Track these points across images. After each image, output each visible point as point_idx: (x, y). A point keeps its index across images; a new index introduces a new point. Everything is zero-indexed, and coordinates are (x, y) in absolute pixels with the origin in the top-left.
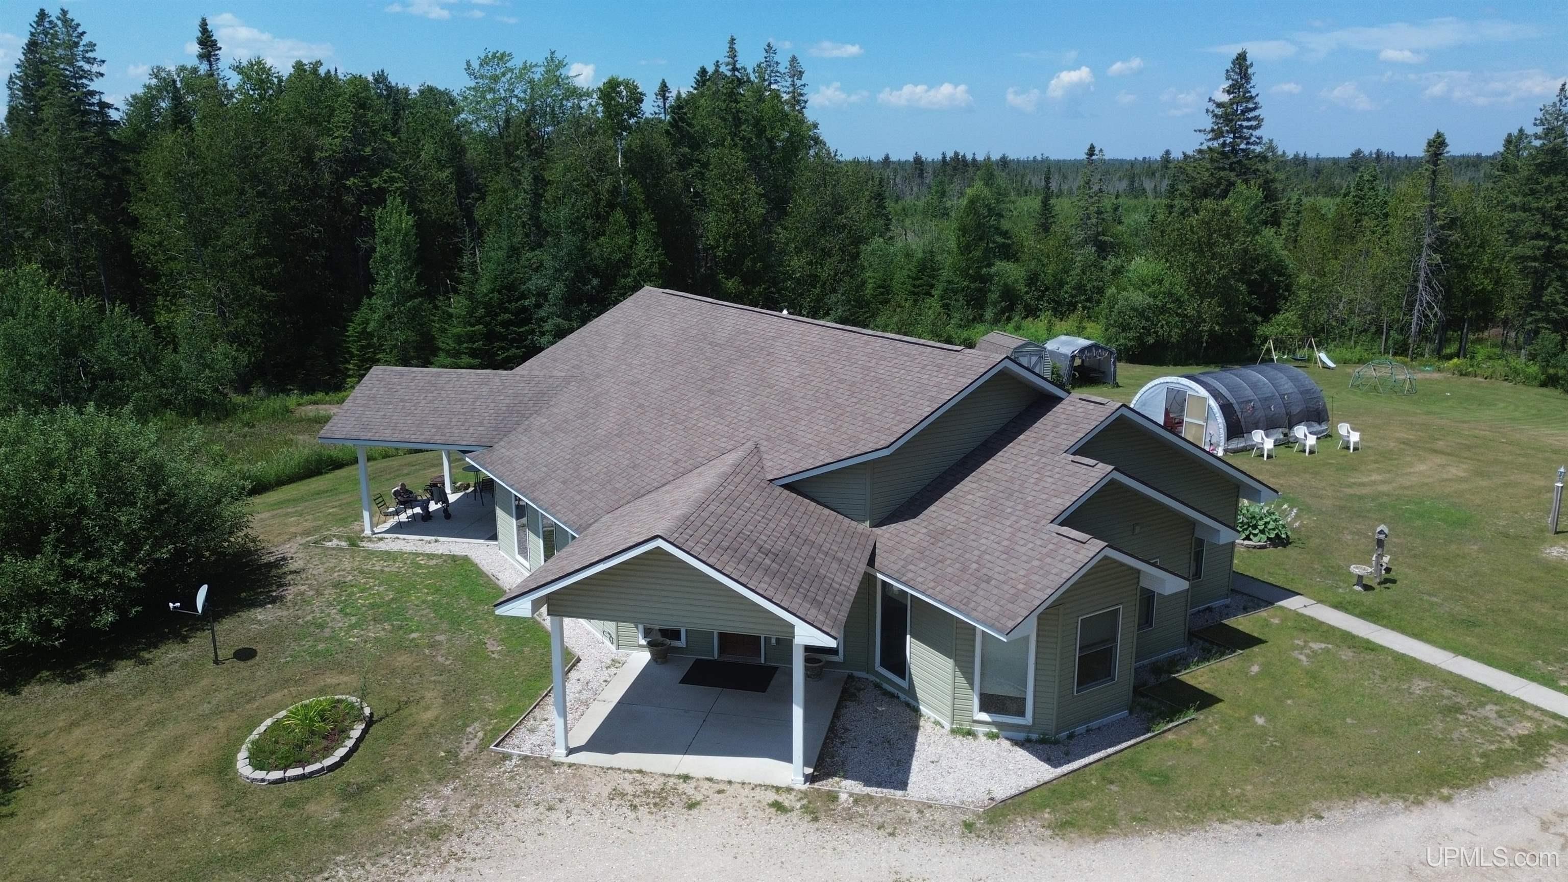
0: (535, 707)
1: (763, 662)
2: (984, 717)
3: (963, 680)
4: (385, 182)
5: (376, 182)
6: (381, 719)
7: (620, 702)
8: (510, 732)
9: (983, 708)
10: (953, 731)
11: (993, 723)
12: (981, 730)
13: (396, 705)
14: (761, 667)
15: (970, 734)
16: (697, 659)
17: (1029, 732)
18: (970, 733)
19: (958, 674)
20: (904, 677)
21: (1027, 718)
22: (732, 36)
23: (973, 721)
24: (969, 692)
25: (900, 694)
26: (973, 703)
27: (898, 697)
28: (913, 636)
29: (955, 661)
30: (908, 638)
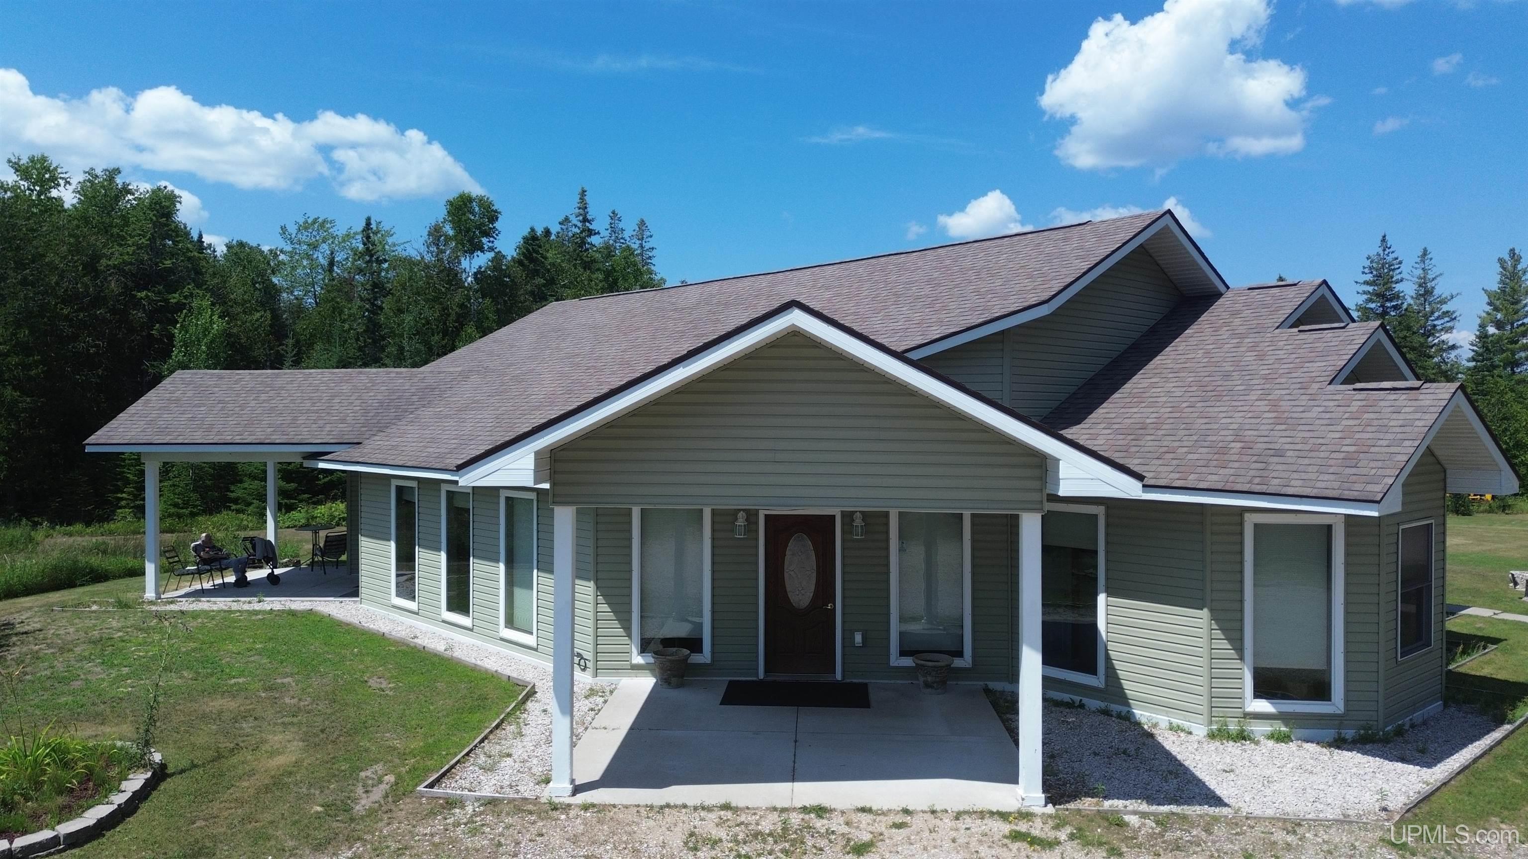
0: (482, 741)
1: (839, 676)
2: (1264, 706)
3: (1225, 644)
4: (186, 297)
5: (175, 298)
6: (182, 771)
7: (632, 729)
8: (448, 771)
9: (1260, 692)
10: (1212, 736)
11: (1281, 717)
12: (1259, 729)
13: (212, 753)
14: (836, 685)
15: (1244, 738)
16: (730, 681)
17: (1340, 727)
18: (1242, 737)
19: (1218, 633)
20: (1092, 670)
21: (1337, 703)
22: (583, 188)
23: (1246, 715)
24: (1237, 663)
25: (1085, 701)
26: (1243, 683)
27: (1082, 706)
28: (1110, 594)
29: (1211, 610)
30: (1102, 598)
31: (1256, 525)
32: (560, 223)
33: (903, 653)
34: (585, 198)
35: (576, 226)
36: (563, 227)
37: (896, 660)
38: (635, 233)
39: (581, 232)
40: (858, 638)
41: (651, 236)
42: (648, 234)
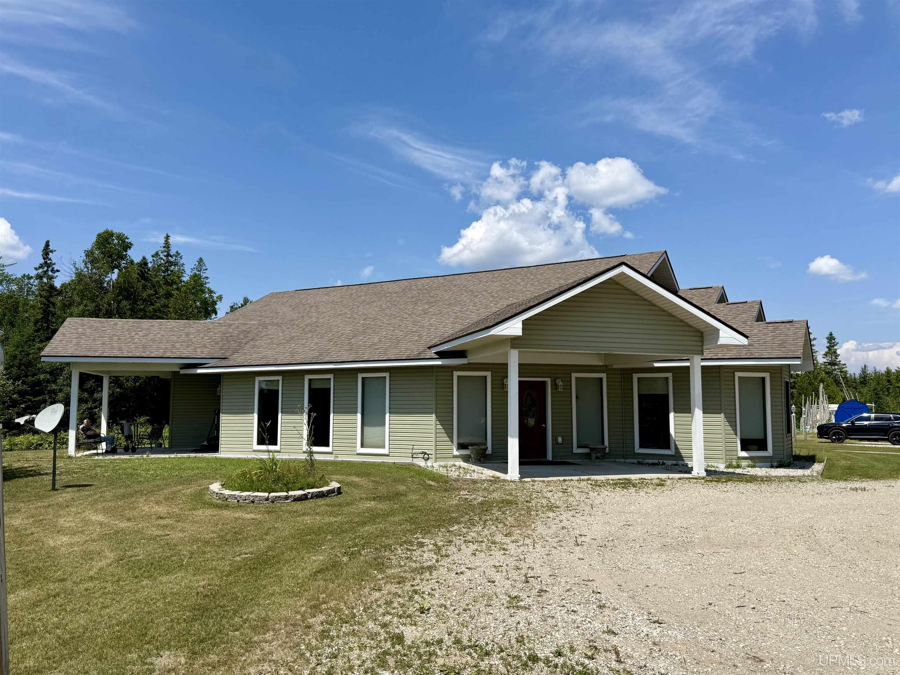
1: (550, 459)
2: (745, 454)
3: (730, 428)
9: (743, 449)
11: (751, 458)
12: (744, 463)
15: (739, 467)
17: (772, 461)
19: (727, 424)
20: (668, 447)
21: (770, 452)
22: (167, 234)
23: (739, 458)
24: (734, 436)
25: (665, 461)
26: (737, 444)
27: (664, 464)
28: (675, 412)
29: (724, 414)
30: (672, 415)
31: (739, 377)
32: (152, 256)
33: (579, 447)
34: (169, 240)
35: (161, 259)
36: (154, 258)
37: (576, 450)
38: (195, 267)
39: (166, 263)
40: (560, 440)
41: (206, 269)
42: (205, 268)
